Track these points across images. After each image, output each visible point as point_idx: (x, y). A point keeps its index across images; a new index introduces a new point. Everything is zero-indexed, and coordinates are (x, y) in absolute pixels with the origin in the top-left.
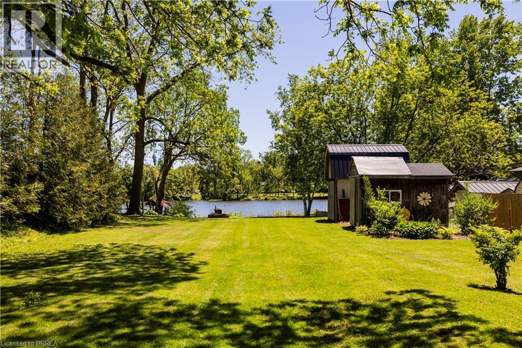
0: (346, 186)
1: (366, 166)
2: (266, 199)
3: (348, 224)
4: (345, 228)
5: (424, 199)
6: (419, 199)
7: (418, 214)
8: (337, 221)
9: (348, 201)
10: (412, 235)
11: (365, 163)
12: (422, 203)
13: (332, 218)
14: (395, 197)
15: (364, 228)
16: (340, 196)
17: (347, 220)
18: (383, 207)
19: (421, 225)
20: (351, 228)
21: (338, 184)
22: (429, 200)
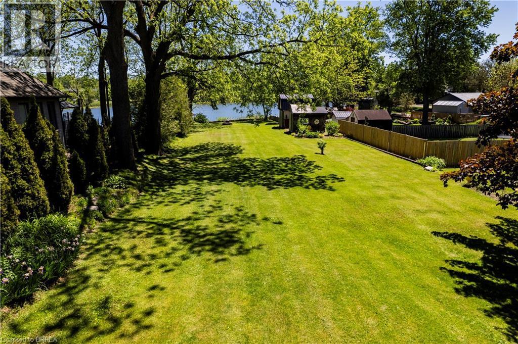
0: (287, 114)
3: (288, 130)
4: (285, 133)
5: (317, 122)
6: (315, 122)
7: (314, 127)
8: (283, 128)
9: (288, 120)
10: (310, 137)
11: (295, 108)
13: (281, 124)
15: (294, 134)
16: (285, 118)
17: (288, 128)
18: (301, 126)
19: (313, 133)
20: (289, 133)
21: (284, 112)
22: (317, 123)
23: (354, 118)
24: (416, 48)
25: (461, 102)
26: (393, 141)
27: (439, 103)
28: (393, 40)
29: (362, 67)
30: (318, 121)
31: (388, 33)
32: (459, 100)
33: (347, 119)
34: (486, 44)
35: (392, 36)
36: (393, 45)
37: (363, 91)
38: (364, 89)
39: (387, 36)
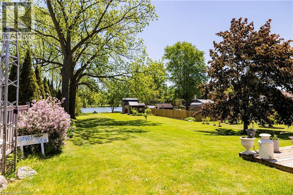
0: (127, 107)
1: (131, 104)
2: (91, 107)
3: (127, 114)
7: (140, 112)
8: (125, 113)
9: (127, 110)
10: (138, 115)
11: (131, 103)
12: (140, 110)
13: (123, 113)
14: (136, 109)
15: (131, 114)
16: (125, 109)
17: (127, 113)
18: (134, 111)
19: (140, 114)
20: (129, 115)
21: (125, 106)
22: (141, 110)
23: (157, 107)
24: (180, 79)
25: (202, 103)
26: (175, 114)
27: (193, 104)
28: (171, 76)
29: (158, 88)
30: (141, 109)
31: (168, 73)
32: (200, 102)
33: (154, 108)
34: (207, 79)
35: (170, 75)
36: (171, 78)
37: (159, 98)
38: (160, 98)
39: (168, 74)
